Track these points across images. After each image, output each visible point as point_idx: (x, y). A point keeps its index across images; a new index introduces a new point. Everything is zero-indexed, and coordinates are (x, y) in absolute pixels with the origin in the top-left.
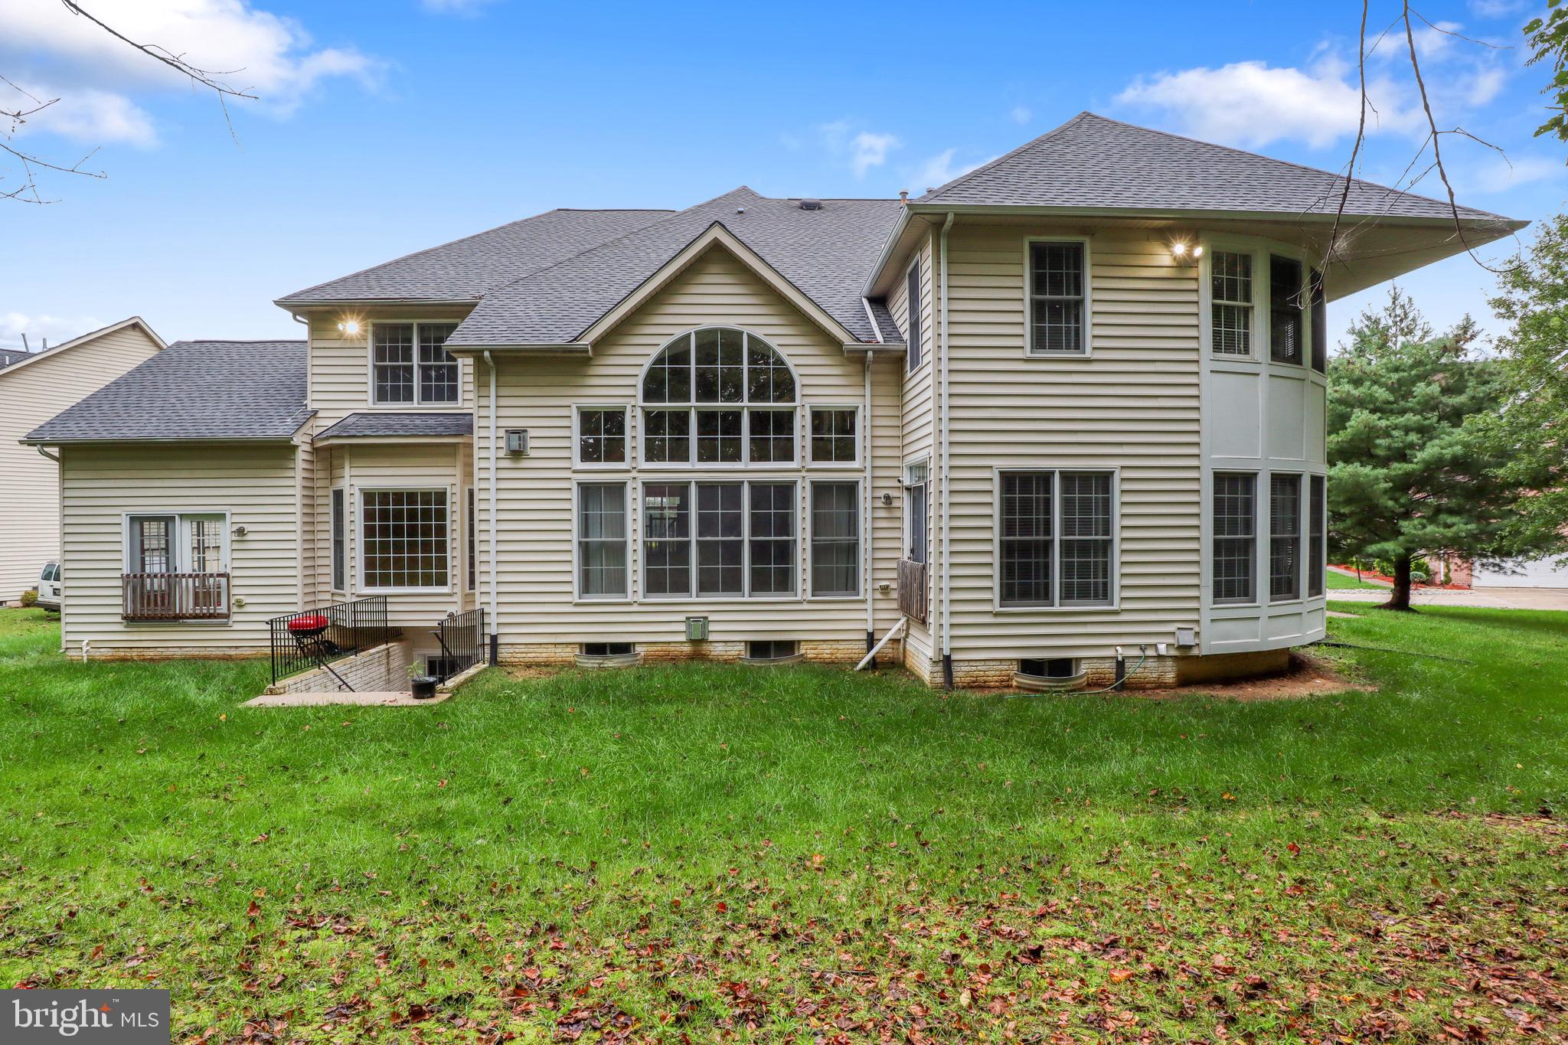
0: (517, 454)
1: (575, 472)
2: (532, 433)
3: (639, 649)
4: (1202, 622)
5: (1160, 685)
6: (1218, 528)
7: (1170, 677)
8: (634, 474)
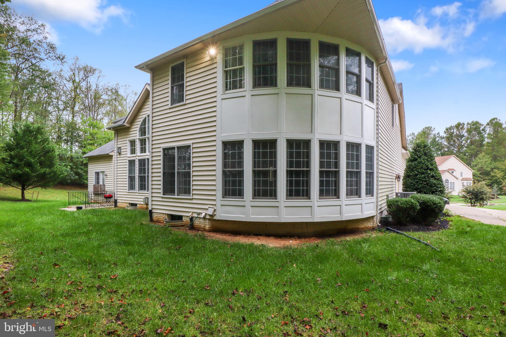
0: (120, 154)
1: (128, 157)
2: (122, 148)
3: (138, 205)
4: (217, 205)
5: (204, 230)
6: (225, 165)
7: (207, 227)
8: (137, 157)
